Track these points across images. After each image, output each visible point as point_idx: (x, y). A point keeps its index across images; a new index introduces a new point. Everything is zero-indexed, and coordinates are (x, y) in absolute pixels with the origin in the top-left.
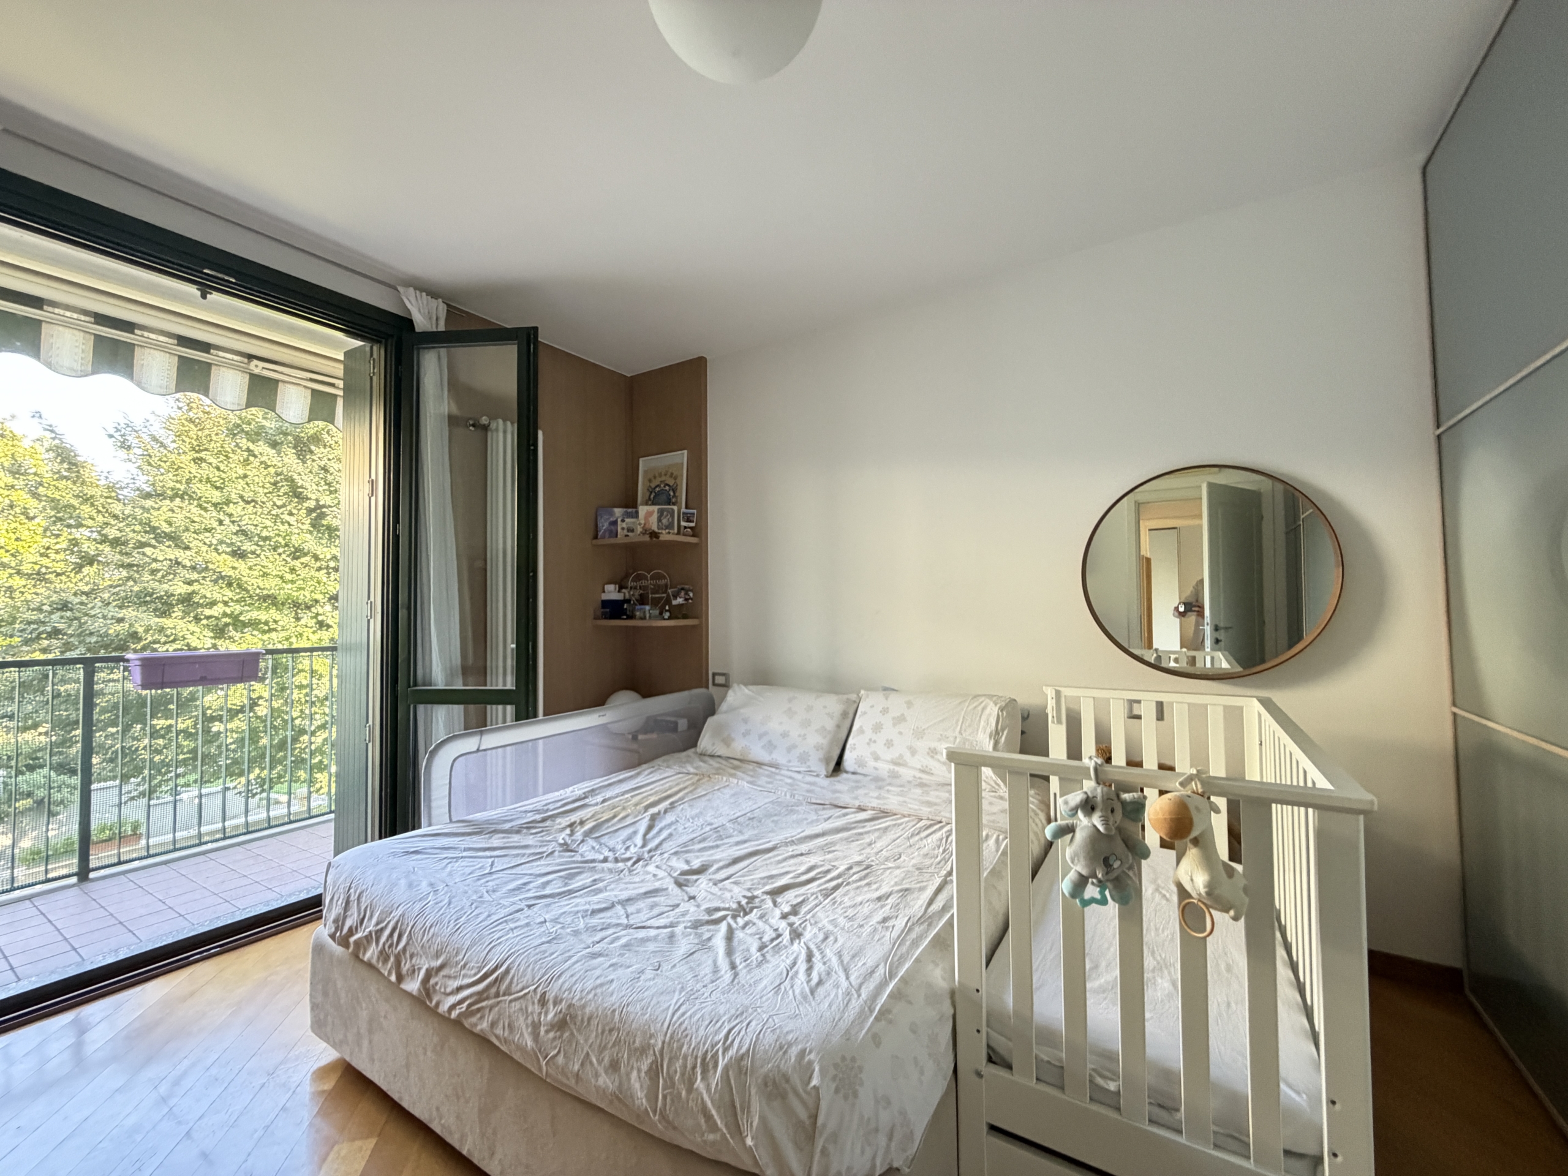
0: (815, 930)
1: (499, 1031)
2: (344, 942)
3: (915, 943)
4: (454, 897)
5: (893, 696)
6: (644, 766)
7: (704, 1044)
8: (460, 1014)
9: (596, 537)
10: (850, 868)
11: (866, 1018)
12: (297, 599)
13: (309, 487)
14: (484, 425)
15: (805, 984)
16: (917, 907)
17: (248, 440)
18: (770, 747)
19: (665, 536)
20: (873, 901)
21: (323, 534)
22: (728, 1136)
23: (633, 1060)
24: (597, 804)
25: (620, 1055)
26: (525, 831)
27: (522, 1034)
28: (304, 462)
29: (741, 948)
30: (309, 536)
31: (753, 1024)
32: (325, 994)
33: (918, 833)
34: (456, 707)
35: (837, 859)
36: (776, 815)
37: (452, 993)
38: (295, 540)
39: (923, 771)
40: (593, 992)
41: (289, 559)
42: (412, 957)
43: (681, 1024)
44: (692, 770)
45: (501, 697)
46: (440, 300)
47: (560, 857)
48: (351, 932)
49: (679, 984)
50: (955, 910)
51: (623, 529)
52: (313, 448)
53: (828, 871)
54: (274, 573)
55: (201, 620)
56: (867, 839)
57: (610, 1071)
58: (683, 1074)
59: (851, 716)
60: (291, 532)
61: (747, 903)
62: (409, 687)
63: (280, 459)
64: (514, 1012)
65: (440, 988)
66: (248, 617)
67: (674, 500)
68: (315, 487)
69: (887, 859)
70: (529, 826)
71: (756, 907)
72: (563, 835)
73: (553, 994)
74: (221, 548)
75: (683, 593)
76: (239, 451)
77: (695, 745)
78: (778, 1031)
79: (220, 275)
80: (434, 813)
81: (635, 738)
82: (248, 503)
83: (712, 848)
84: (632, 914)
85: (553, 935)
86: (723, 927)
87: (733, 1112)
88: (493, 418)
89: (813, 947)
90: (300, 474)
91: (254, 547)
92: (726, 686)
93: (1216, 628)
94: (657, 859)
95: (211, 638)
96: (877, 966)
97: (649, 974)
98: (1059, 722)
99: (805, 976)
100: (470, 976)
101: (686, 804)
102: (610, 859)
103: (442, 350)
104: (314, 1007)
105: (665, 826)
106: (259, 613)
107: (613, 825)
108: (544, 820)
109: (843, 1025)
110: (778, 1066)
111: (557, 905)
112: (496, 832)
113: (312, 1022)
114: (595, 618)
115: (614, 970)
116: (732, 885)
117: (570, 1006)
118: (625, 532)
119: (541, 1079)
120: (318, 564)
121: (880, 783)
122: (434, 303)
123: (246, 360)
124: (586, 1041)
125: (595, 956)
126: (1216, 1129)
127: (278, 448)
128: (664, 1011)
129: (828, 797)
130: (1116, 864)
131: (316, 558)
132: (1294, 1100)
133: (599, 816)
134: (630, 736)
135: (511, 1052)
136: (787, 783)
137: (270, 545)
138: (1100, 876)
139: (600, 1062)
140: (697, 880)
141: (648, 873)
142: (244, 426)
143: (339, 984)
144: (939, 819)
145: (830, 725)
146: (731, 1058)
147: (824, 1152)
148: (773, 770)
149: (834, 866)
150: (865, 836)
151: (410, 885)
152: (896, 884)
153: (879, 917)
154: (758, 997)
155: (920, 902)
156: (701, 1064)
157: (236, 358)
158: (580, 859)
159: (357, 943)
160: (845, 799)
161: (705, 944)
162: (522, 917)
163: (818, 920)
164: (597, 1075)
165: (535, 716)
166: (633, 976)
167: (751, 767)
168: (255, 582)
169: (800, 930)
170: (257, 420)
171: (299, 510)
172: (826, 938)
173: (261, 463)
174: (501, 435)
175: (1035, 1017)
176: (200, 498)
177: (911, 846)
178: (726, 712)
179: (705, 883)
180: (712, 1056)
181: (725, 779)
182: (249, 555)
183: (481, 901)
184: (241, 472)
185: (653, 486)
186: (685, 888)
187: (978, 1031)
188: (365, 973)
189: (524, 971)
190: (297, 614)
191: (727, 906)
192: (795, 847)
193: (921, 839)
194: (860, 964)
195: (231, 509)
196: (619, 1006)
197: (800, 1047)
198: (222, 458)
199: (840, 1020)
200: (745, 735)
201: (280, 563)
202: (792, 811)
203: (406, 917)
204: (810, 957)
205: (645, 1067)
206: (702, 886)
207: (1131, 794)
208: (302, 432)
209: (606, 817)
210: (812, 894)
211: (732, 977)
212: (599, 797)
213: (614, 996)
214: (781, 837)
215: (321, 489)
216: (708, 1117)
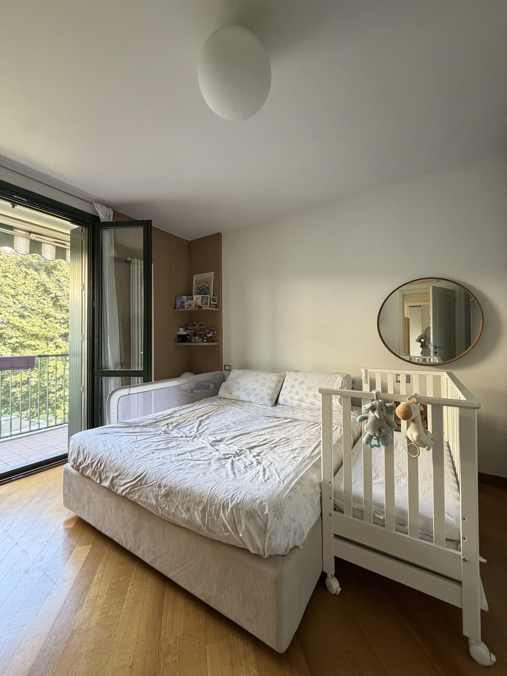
0: (267, 461)
1: (142, 499)
2: (77, 469)
3: (306, 466)
4: (122, 449)
5: (299, 373)
6: (196, 402)
7: (223, 500)
8: (126, 493)
9: (175, 308)
10: (281, 440)
11: (286, 491)
12: (47, 336)
13: (52, 288)
14: (129, 261)
15: (263, 479)
16: (307, 453)
17: (25, 268)
18: (248, 394)
19: (204, 308)
20: (290, 451)
21: (58, 308)
22: (233, 533)
23: (195, 507)
24: (177, 416)
25: (190, 505)
26: (149, 426)
27: (151, 500)
28: (50, 278)
29: (237, 467)
30: (52, 309)
31: (243, 492)
32: (69, 490)
33: (309, 427)
34: (118, 378)
35: (275, 437)
36: (251, 421)
37: (123, 485)
38: (46, 311)
39: (311, 404)
40: (179, 482)
41: (44, 319)
42: (106, 472)
43: (214, 493)
44: (216, 404)
45: (137, 374)
46: (111, 209)
47: (163, 435)
48: (80, 464)
49: (213, 479)
50: (322, 455)
51: (187, 305)
52: (53, 271)
53: (272, 441)
54: (38, 325)
55: (6, 344)
56: (288, 429)
57: (187, 512)
58: (215, 511)
59: (282, 382)
60: (44, 307)
61: (239, 452)
62: (99, 370)
63: (39, 276)
64: (148, 491)
65: (118, 484)
66: (27, 343)
67: (208, 293)
68: (54, 288)
69: (296, 436)
70: (150, 424)
71: (243, 454)
72: (164, 428)
73: (164, 483)
74: (15, 314)
75: (212, 332)
76: (22, 273)
77: (217, 395)
78: (252, 494)
79: (20, 198)
80: (111, 419)
81: (192, 391)
82: (26, 295)
83: (225, 432)
84: (194, 456)
85: (163, 463)
86: (230, 460)
87: (234, 524)
88: (132, 258)
89: (266, 467)
90: (48, 282)
91: (29, 314)
92: (230, 370)
93: (435, 347)
94: (203, 437)
95: (11, 352)
96: (291, 473)
97: (201, 476)
98: (367, 383)
99: (263, 477)
100: (130, 478)
101: (214, 417)
102: (184, 436)
103: (111, 229)
104: (65, 495)
105: (206, 425)
106: (32, 341)
107: (184, 424)
108: (156, 422)
109: (277, 493)
110: (252, 507)
111: (163, 452)
112: (137, 426)
113: (64, 502)
114: (175, 342)
115: (187, 475)
116: (233, 446)
117: (170, 488)
118: (188, 306)
119: (159, 517)
120: (56, 321)
121: (293, 409)
122: (108, 210)
123: (28, 234)
124: (177, 500)
125: (179, 470)
126: (421, 532)
127: (38, 271)
128: (208, 488)
129: (272, 414)
130: (384, 431)
131: (55, 318)
132: (450, 520)
133: (179, 421)
134: (190, 391)
135: (147, 507)
136: (255, 409)
137: (35, 313)
138: (377, 435)
139: (182, 508)
140: (219, 444)
141: (199, 441)
142: (24, 262)
143: (75, 486)
144: (317, 422)
145: (273, 385)
146: (234, 504)
147: (270, 538)
148: (250, 404)
149: (274, 439)
150: (288, 428)
151: (104, 445)
152: (299, 445)
153: (292, 456)
154: (244, 483)
155: (308, 451)
156: (222, 507)
157: (24, 233)
158: (172, 436)
159: (83, 469)
160: (279, 415)
161: (223, 466)
162: (150, 456)
163: (268, 458)
164: (181, 514)
165: (151, 381)
166: (195, 476)
167: (241, 403)
168: (29, 328)
169: (261, 461)
170: (29, 259)
171: (48, 298)
172: (271, 464)
173: (32, 278)
174: (136, 266)
175: (352, 492)
176: (6, 292)
177: (305, 432)
178: (230, 380)
179: (222, 445)
180: (227, 504)
181: (230, 407)
182: (27, 317)
183: (133, 451)
184: (23, 282)
185: (199, 287)
186: (214, 447)
187: (330, 498)
188: (87, 480)
189: (152, 475)
190: (47, 342)
191: (232, 453)
192: (258, 432)
193: (310, 429)
194: (284, 473)
195: (19, 297)
196: (190, 487)
197: (261, 500)
198: (15, 276)
199: (276, 491)
200: (238, 390)
201: (40, 320)
202: (257, 419)
203: (103, 457)
204: (264, 470)
205: (200, 509)
206: (221, 446)
207: (389, 404)
208: (48, 264)
209: (181, 421)
210: (266, 449)
211: (234, 477)
212: (178, 414)
213: (188, 484)
214: (253, 429)
215: (57, 289)
216: (225, 527)
